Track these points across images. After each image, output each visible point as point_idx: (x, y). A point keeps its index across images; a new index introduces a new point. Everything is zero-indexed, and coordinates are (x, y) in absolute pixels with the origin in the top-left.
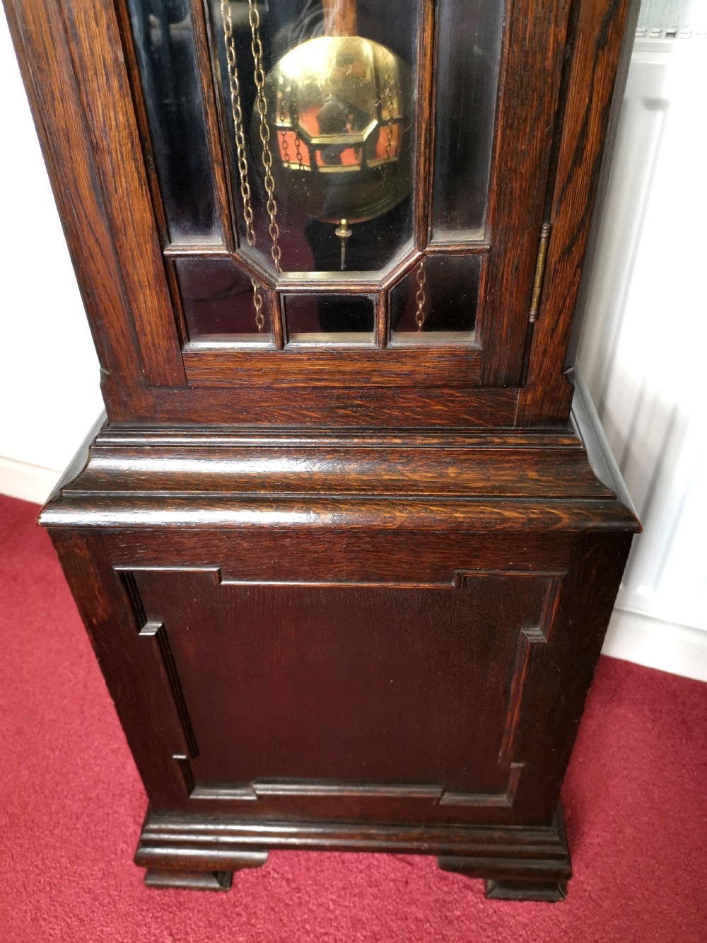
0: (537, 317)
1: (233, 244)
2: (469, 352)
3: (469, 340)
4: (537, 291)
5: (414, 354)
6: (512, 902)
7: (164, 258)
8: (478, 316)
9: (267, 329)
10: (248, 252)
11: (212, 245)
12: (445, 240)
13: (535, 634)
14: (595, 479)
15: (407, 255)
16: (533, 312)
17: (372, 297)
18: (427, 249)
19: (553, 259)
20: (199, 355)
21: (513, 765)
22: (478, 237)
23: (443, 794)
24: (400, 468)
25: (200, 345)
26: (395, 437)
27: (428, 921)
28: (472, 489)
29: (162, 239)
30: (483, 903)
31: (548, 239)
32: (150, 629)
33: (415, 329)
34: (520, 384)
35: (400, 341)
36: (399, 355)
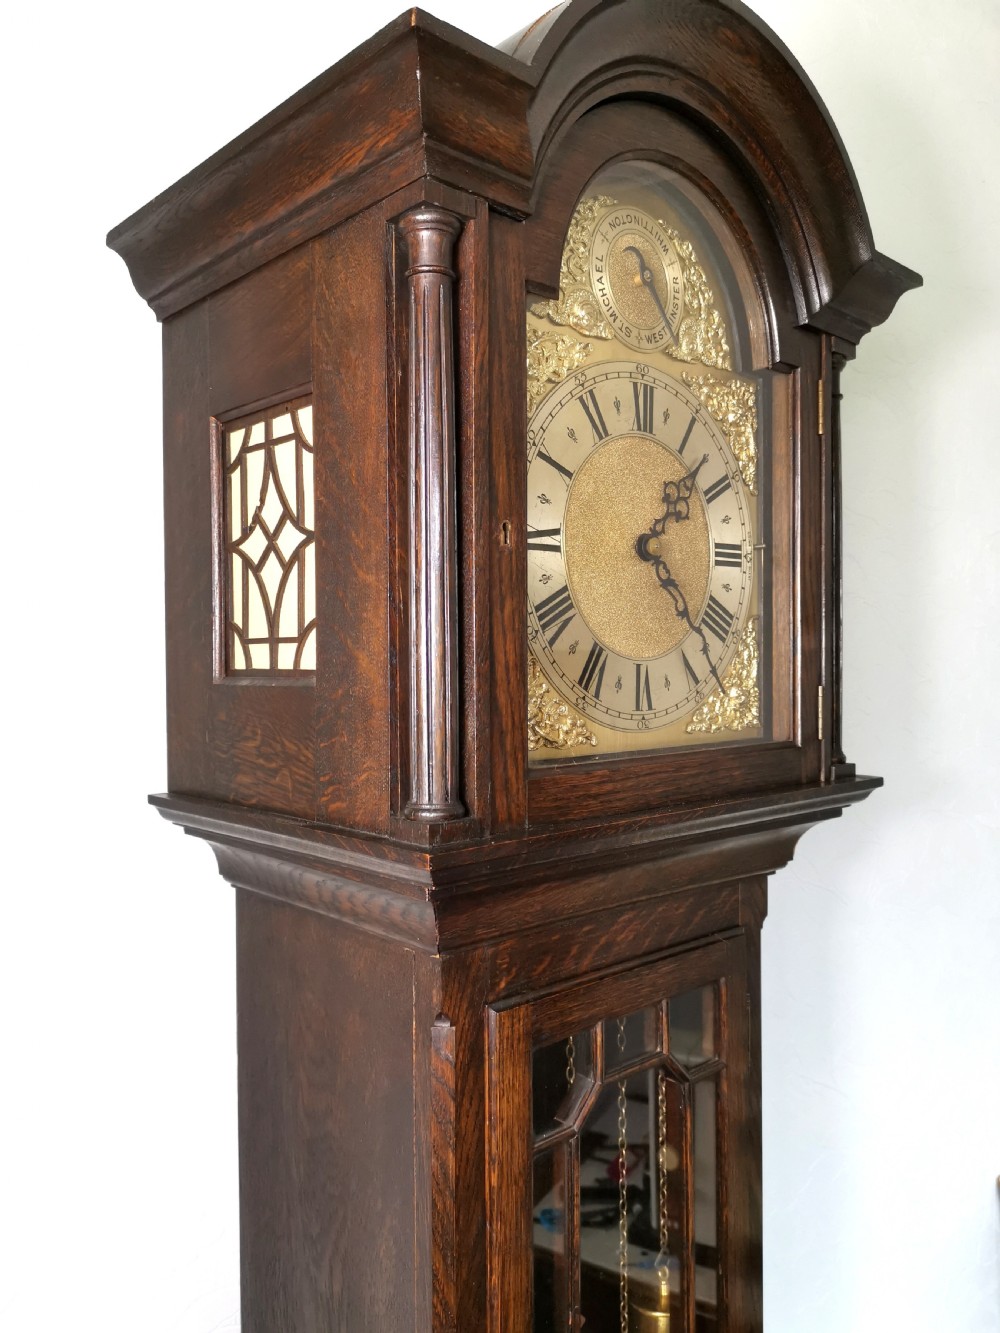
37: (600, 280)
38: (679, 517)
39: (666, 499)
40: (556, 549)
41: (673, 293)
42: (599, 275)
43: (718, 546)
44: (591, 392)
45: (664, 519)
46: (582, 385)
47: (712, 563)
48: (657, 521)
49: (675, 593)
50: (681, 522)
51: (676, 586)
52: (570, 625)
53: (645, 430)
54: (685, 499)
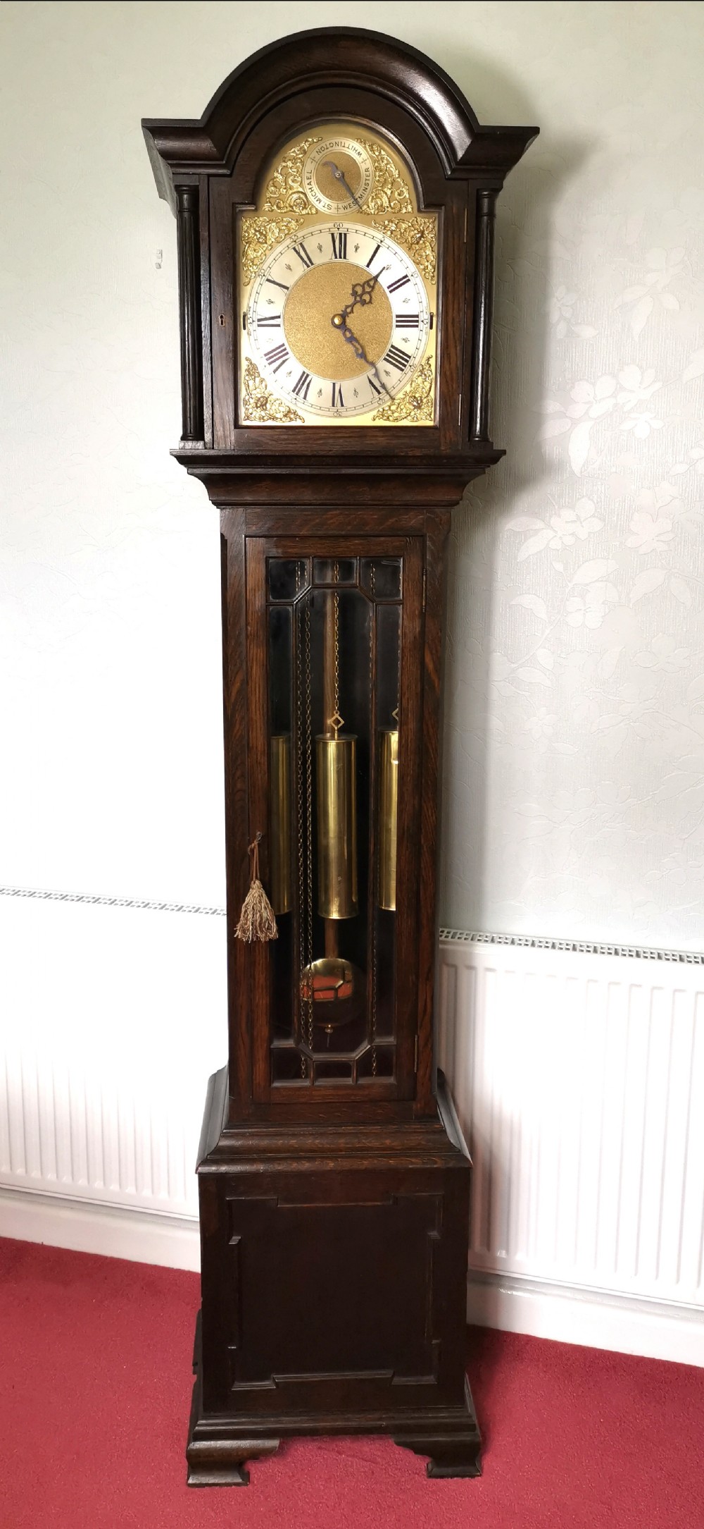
0: (417, 1070)
1: (297, 1043)
2: (392, 1085)
3: (391, 1080)
4: (416, 1060)
5: (369, 1086)
6: (446, 1479)
7: (270, 1048)
8: (394, 1070)
9: (307, 1077)
10: (302, 1046)
11: (289, 1043)
12: (379, 1041)
13: (434, 1234)
14: (452, 1144)
15: (365, 1047)
16: (415, 1068)
17: (351, 1063)
18: (373, 1044)
19: (421, 1049)
20: (277, 1088)
21: (434, 1342)
22: (391, 1040)
23: (393, 1376)
24: (364, 1141)
25: (276, 1084)
26: (361, 1126)
27: (388, 1491)
28: (397, 1150)
29: (270, 1042)
30: (425, 1480)
31: (418, 1041)
32: (235, 1240)
33: (372, 1075)
34: (414, 1099)
35: (362, 1081)
36: (362, 1087)
37: (309, 184)
38: (364, 303)
39: (354, 293)
40: (279, 326)
41: (365, 177)
42: (309, 181)
43: (397, 316)
44: (301, 244)
45: (352, 306)
46: (295, 241)
47: (394, 326)
48: (347, 307)
49: (357, 345)
50: (365, 306)
51: (357, 341)
52: (285, 363)
53: (340, 258)
54: (369, 293)
